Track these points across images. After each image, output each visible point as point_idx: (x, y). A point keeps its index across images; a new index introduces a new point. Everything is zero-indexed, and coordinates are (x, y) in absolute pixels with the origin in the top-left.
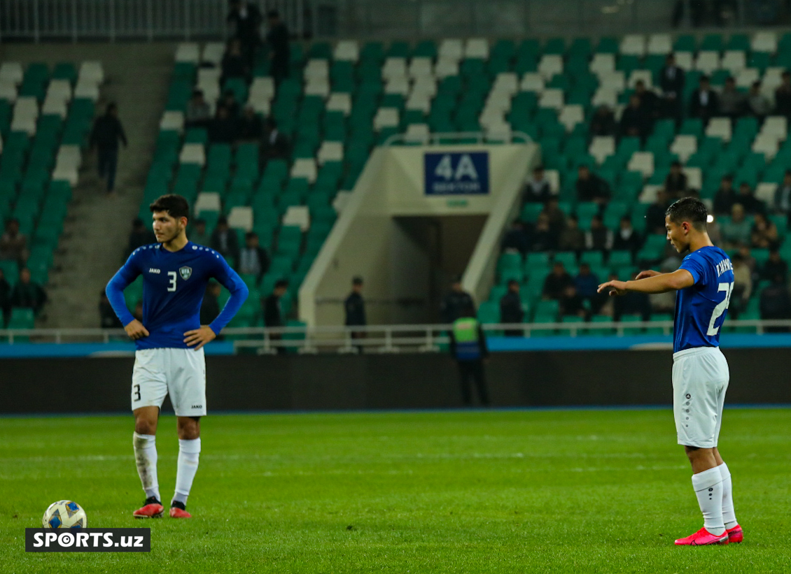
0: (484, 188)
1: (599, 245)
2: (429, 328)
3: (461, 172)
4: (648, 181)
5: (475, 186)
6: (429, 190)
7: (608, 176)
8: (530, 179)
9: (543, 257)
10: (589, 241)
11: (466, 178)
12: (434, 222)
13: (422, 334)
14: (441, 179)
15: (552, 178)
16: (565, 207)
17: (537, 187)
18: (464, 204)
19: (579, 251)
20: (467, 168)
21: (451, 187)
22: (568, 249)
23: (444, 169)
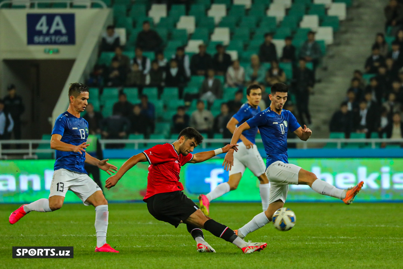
0: (71, 41)
1: (155, 83)
2: (30, 142)
3: (54, 28)
4: (191, 37)
5: (65, 39)
6: (31, 41)
7: (162, 32)
8: (105, 35)
9: (115, 92)
10: (148, 80)
11: (58, 33)
12: (35, 64)
13: (26, 146)
14: (40, 33)
15: (121, 33)
16: (131, 55)
17: (110, 40)
18: (57, 52)
19: (141, 87)
20: (58, 25)
21: (47, 39)
22: (133, 86)
23: (42, 26)
